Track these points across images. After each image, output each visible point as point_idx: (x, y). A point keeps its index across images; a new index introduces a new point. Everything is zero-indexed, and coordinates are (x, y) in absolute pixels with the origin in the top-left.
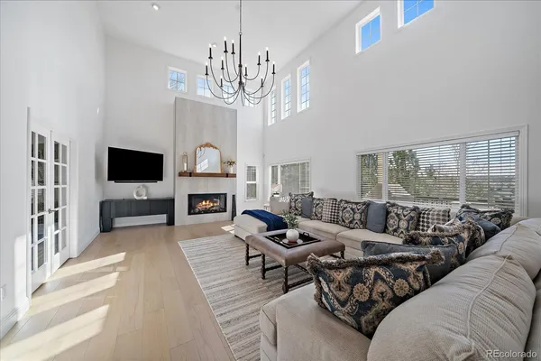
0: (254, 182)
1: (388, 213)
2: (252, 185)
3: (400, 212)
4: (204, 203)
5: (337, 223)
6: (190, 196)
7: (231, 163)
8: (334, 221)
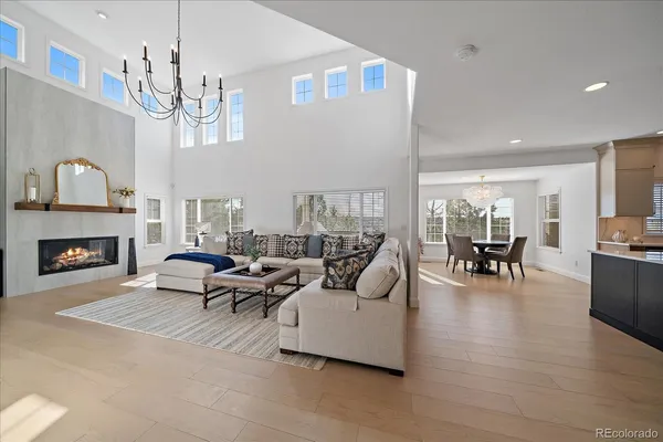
0: (157, 221)
1: (323, 242)
2: (155, 224)
3: (331, 240)
4: (70, 252)
5: (282, 256)
6: (42, 243)
7: (127, 193)
8: (280, 255)
